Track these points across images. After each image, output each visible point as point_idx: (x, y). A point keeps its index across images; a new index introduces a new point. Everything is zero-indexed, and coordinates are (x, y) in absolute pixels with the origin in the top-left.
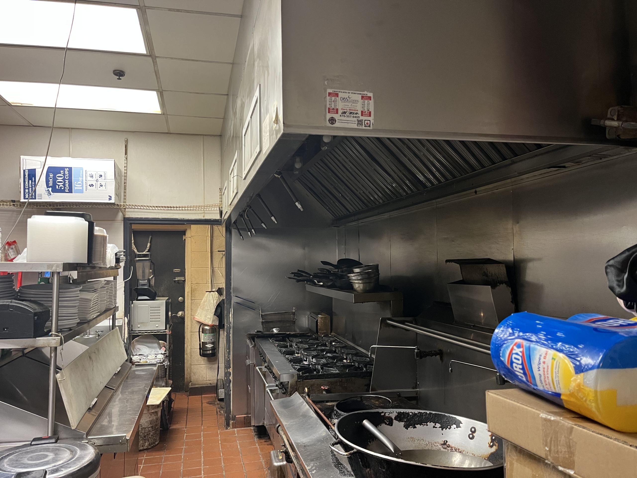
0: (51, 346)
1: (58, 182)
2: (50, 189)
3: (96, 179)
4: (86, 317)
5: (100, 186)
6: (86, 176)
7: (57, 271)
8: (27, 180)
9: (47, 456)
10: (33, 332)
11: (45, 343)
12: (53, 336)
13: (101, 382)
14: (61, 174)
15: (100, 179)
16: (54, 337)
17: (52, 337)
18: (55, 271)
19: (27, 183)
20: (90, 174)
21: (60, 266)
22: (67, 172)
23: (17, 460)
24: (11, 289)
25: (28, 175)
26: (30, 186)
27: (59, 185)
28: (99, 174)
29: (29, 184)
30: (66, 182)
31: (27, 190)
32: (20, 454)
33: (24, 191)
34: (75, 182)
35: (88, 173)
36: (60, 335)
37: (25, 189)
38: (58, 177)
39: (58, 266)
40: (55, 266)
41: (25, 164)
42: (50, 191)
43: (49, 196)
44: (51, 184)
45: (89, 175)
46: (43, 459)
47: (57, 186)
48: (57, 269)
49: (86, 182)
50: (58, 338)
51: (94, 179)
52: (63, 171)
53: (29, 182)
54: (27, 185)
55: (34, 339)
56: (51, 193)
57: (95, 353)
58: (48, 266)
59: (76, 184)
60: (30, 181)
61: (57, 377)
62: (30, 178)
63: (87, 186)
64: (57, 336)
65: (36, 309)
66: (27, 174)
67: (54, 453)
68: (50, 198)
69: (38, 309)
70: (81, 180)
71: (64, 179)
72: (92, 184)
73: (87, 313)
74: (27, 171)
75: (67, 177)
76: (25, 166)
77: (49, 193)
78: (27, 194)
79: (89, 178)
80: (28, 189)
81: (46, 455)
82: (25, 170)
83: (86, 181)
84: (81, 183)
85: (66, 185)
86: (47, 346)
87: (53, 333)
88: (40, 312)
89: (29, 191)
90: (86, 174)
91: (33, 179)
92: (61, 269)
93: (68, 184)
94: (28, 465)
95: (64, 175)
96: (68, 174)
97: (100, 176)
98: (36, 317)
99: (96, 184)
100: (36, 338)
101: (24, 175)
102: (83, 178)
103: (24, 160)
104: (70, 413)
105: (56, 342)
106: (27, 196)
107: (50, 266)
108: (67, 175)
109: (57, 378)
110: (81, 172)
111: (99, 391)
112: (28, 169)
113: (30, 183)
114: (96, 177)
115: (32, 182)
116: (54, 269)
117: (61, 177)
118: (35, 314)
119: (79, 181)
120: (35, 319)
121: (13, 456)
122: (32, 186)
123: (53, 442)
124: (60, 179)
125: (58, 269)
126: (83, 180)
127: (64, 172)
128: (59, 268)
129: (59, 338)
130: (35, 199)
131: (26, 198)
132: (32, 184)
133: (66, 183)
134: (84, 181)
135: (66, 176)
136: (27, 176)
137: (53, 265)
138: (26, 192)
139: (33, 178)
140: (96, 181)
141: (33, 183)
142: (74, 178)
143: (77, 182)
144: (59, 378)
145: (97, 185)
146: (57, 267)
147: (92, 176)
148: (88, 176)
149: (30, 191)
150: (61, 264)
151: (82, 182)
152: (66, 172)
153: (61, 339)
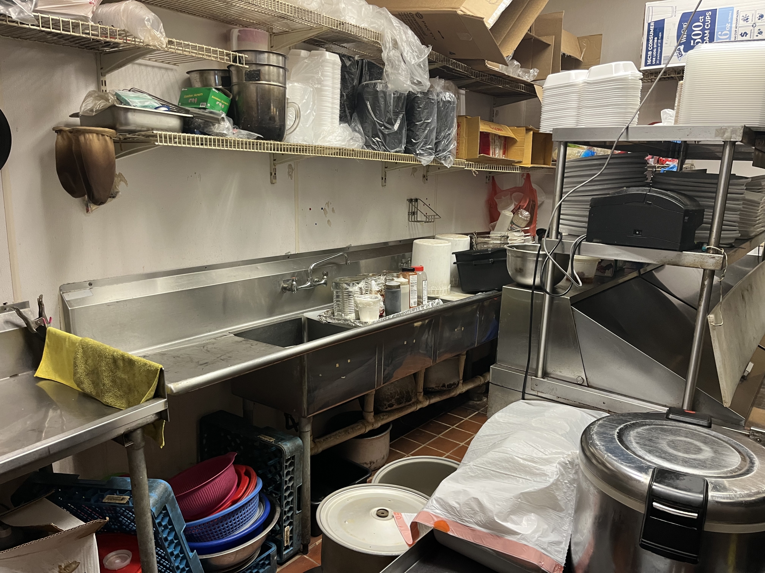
0: (706, 268)
1: (695, 35)
2: (682, 47)
3: (753, 22)
4: (748, 230)
5: (759, 33)
6: (737, 20)
7: (732, 140)
8: (651, 37)
9: (699, 450)
10: (679, 241)
11: (697, 261)
12: (711, 252)
13: (754, 338)
14: (700, 22)
15: (759, 23)
16: (713, 254)
17: (709, 253)
18: (729, 140)
19: (651, 41)
20: (744, 16)
21: (738, 131)
22: (708, 18)
23: (651, 440)
24: (641, 176)
25: (654, 30)
26: (655, 46)
27: (695, 40)
28: (758, 14)
29: (653, 43)
30: (706, 33)
31: (650, 53)
32: (653, 428)
33: (647, 54)
34: (719, 32)
35: (741, 15)
36: (723, 251)
37: (647, 51)
38: (695, 27)
39: (734, 131)
40: (729, 130)
41: (651, 14)
42: (682, 51)
43: (680, 58)
44: (684, 40)
45: (743, 18)
46: (695, 454)
47: (692, 41)
48: (731, 137)
49: (736, 31)
50: (719, 257)
51: (750, 23)
52: (703, 17)
53: (654, 39)
54: (651, 45)
55: (679, 253)
56: (683, 53)
57: (748, 290)
58: (717, 130)
59: (720, 35)
60: (656, 38)
61: (708, 318)
62: (656, 34)
63: (737, 36)
64: (717, 252)
65: (687, 205)
66: (652, 28)
67: (712, 448)
68: (680, 60)
69: (691, 206)
70: (728, 28)
71: (703, 30)
72: (745, 33)
73: (752, 224)
74: (652, 24)
75: (708, 26)
76: (650, 17)
77: (679, 53)
78: (649, 58)
79: (741, 23)
80: (652, 51)
81: (698, 446)
82: (650, 23)
83: (736, 28)
84: (728, 33)
85: (705, 38)
86: (699, 267)
87: (712, 247)
88: (693, 210)
89: (652, 54)
90: (737, 17)
91: (660, 35)
92: (739, 136)
93: (707, 37)
94: (671, 456)
95: (704, 23)
96: (710, 21)
97: (759, 16)
98: (686, 218)
99: (752, 31)
100: (682, 251)
101: (649, 31)
102: (731, 24)
103: (651, 8)
104: (724, 380)
105: (715, 263)
106: (649, 62)
107: (721, 131)
108: (708, 22)
109: (709, 321)
110: (730, 14)
111: (753, 351)
112: (655, 22)
113: (656, 41)
114: (753, 19)
115: (658, 39)
116: (727, 136)
117: (700, 26)
118: (687, 212)
119: (725, 29)
120: (685, 221)
121: (642, 428)
122: (657, 45)
123: (704, 424)
124: (697, 30)
125: (734, 136)
126: (731, 27)
127: (704, 19)
128: (736, 134)
129: (721, 257)
130: (660, 64)
131: (648, 64)
132: (657, 43)
133: (705, 35)
134: (733, 29)
135: (706, 23)
136: (652, 32)
137: (726, 129)
138: (649, 55)
139: (660, 33)
140: (753, 26)
141: (659, 41)
142: (717, 25)
143: (722, 32)
144: (713, 322)
145: (754, 32)
146: (733, 134)
147: (747, 19)
148: (741, 20)
149: (655, 53)
150: (740, 128)
151: (730, 31)
152: (706, 19)
153: (724, 257)
